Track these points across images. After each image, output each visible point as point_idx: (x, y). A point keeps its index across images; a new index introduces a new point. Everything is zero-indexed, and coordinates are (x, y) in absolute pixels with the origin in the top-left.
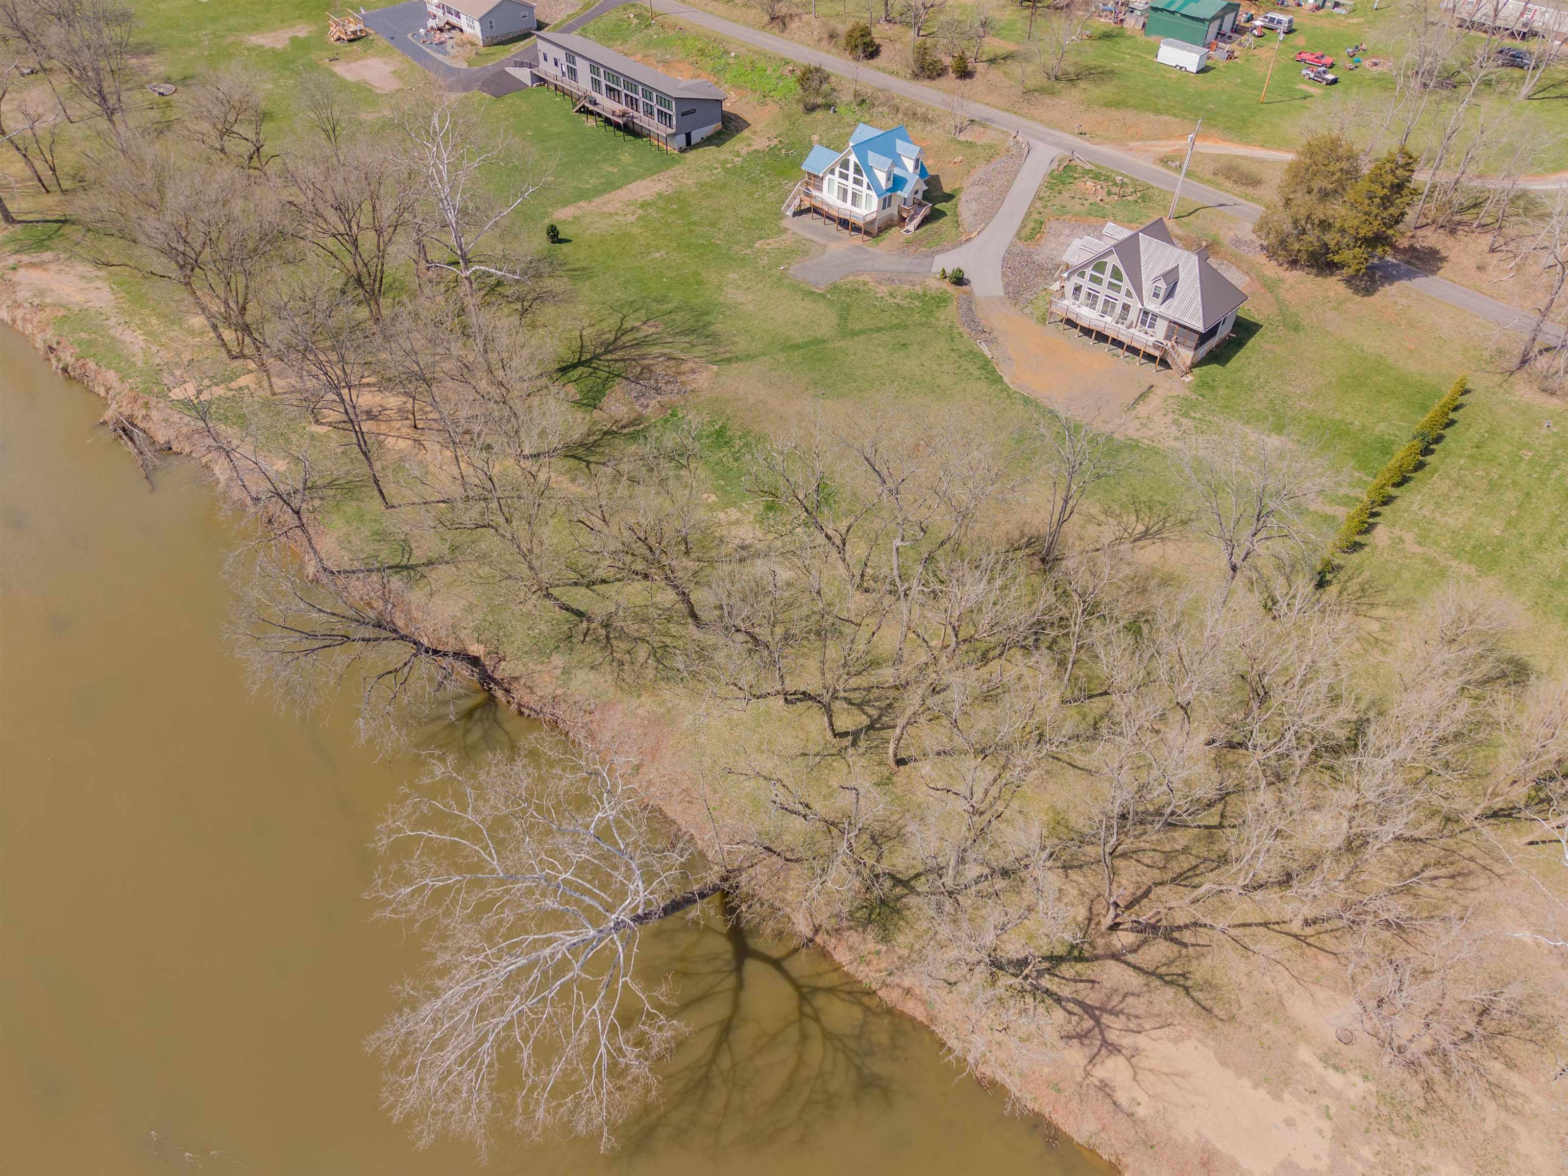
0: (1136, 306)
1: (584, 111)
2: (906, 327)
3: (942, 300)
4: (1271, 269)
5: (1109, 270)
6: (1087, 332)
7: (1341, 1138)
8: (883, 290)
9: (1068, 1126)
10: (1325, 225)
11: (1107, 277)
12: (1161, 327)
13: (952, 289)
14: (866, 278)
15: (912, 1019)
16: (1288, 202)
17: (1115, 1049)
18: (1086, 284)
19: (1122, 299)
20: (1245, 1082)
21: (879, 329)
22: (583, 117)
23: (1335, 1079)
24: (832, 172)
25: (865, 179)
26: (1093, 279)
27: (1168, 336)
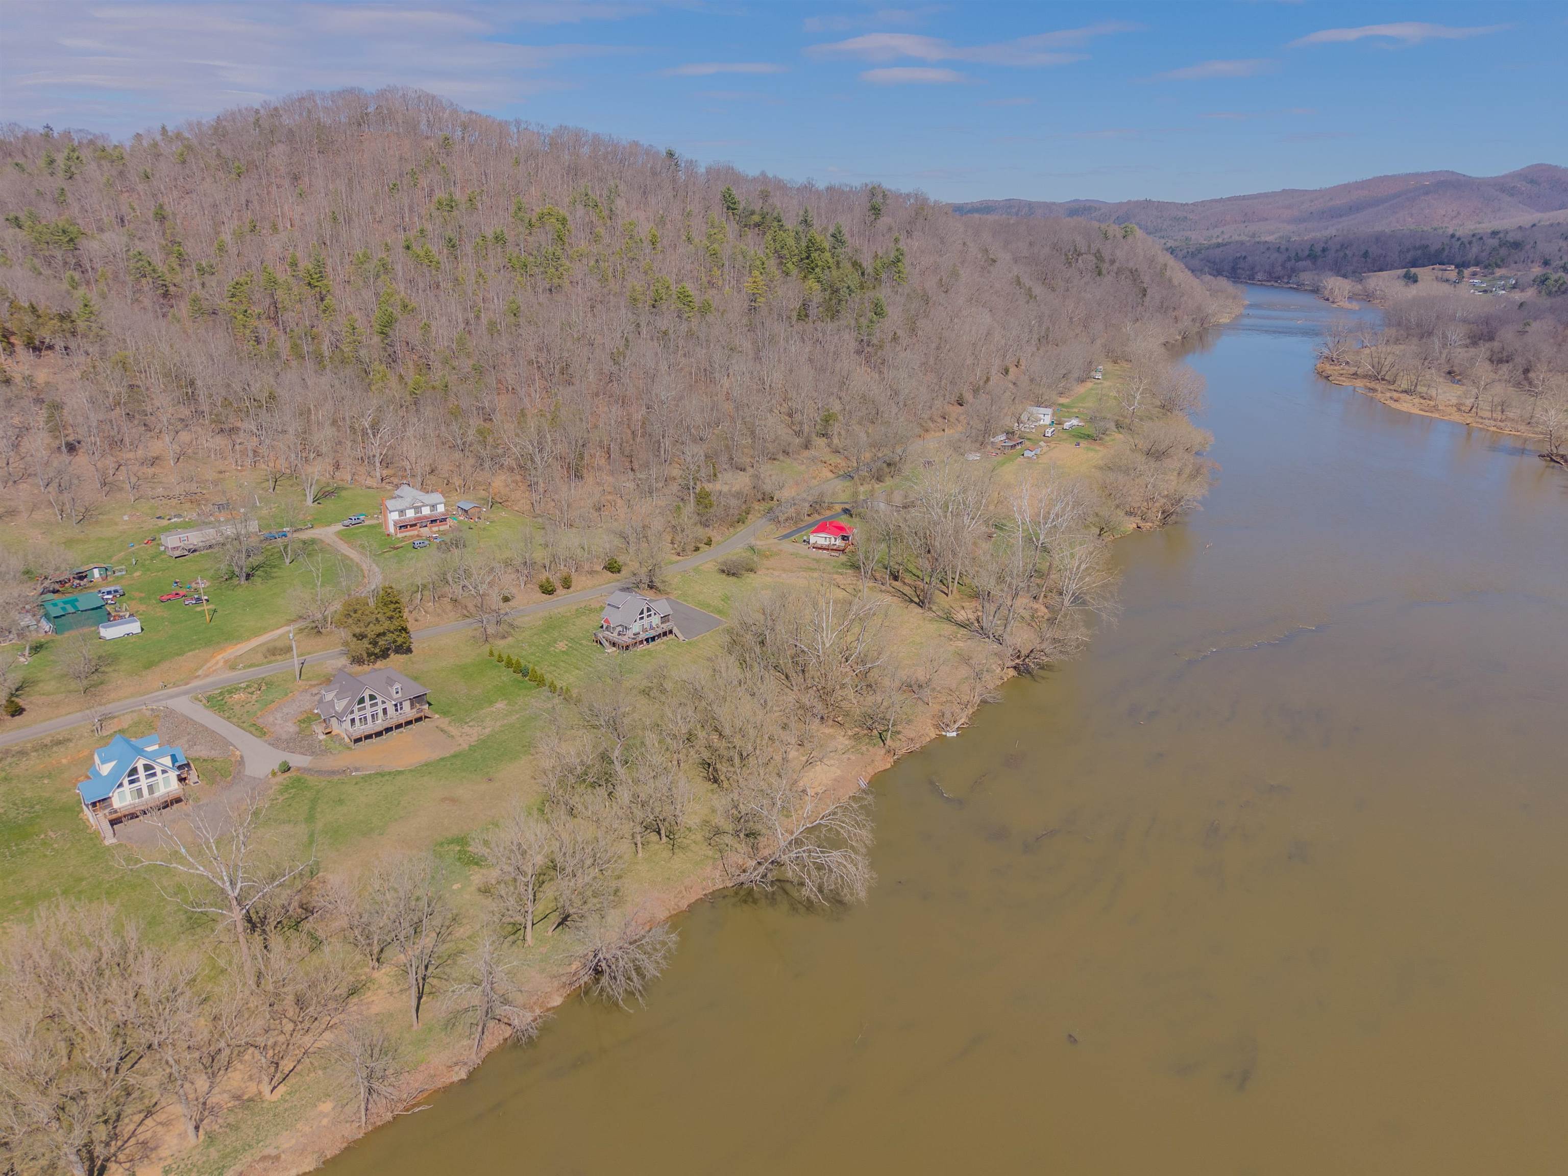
0: (389, 706)
2: (317, 798)
6: (379, 734)
12: (407, 705)
13: (288, 774)
16: (356, 636)
18: (357, 715)
19: (380, 708)
21: (313, 809)
24: (120, 786)
25: (158, 770)
26: (360, 710)
27: (412, 706)
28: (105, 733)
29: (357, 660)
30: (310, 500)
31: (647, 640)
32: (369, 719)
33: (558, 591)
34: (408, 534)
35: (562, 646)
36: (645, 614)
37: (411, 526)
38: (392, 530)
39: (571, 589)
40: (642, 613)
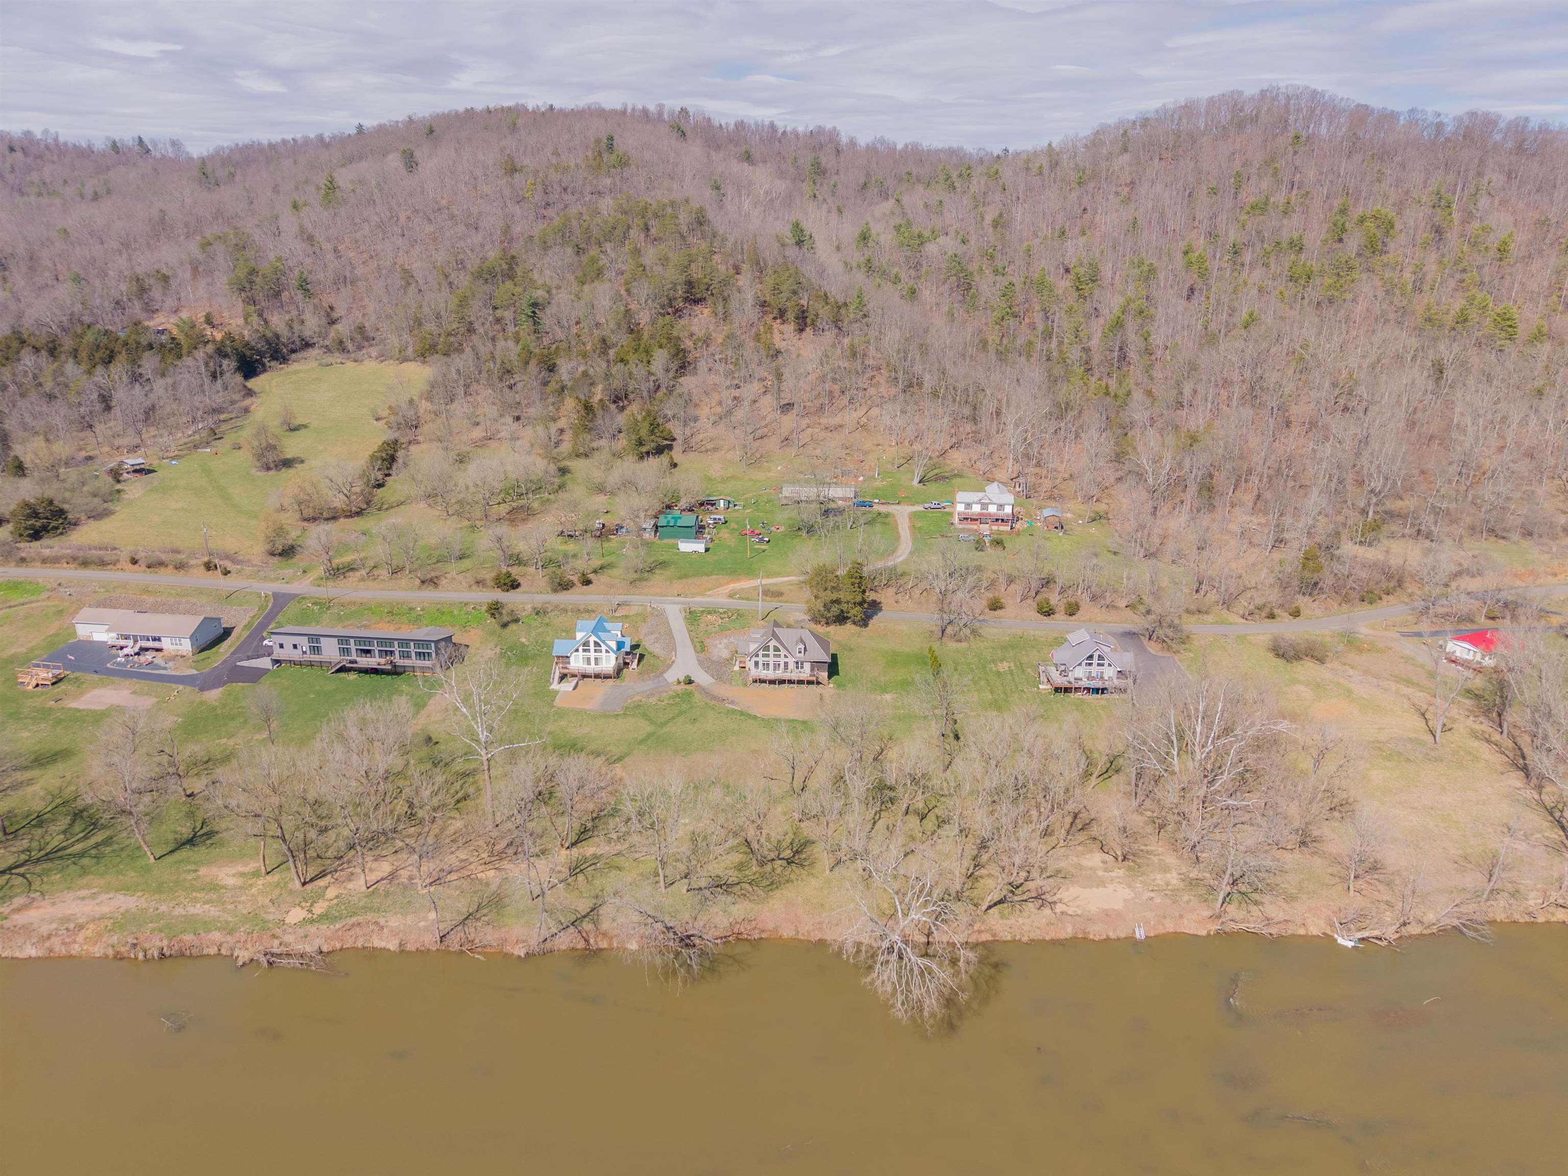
0: (791, 661)
1: (342, 669)
2: (685, 712)
3: (689, 694)
4: (821, 629)
5: (771, 649)
6: (772, 682)
7: (1130, 886)
8: (653, 700)
9: (1063, 935)
10: (837, 601)
11: (771, 652)
12: (807, 666)
13: (688, 687)
14: (637, 698)
15: (987, 941)
16: (816, 597)
17: (1055, 903)
18: (761, 660)
19: (782, 660)
20: (1094, 889)
21: (674, 718)
22: (342, 675)
23: (1113, 874)
24: (577, 650)
25: (604, 648)
26: (764, 656)
27: (812, 670)
28: (617, 614)
29: (815, 620)
30: (916, 480)
31: (1088, 689)
32: (771, 667)
33: (1057, 616)
34: (967, 526)
35: (1003, 667)
36: (1095, 661)
37: (972, 520)
38: (956, 520)
39: (1074, 617)
40: (1091, 657)
